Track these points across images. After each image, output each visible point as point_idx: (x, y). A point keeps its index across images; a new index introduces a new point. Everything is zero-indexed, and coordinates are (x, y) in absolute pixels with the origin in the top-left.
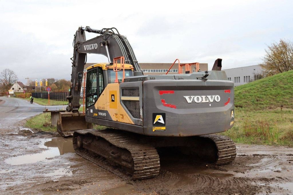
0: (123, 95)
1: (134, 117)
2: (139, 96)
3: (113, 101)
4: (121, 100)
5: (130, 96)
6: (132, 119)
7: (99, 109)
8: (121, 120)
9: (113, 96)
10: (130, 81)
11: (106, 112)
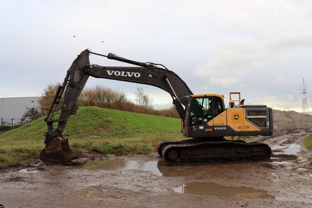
0: (248, 115)
1: (260, 127)
2: (265, 115)
3: (236, 119)
4: (246, 118)
5: (257, 115)
6: (259, 128)
7: (214, 125)
8: (246, 130)
9: (237, 116)
10: (250, 107)
11: (227, 126)
